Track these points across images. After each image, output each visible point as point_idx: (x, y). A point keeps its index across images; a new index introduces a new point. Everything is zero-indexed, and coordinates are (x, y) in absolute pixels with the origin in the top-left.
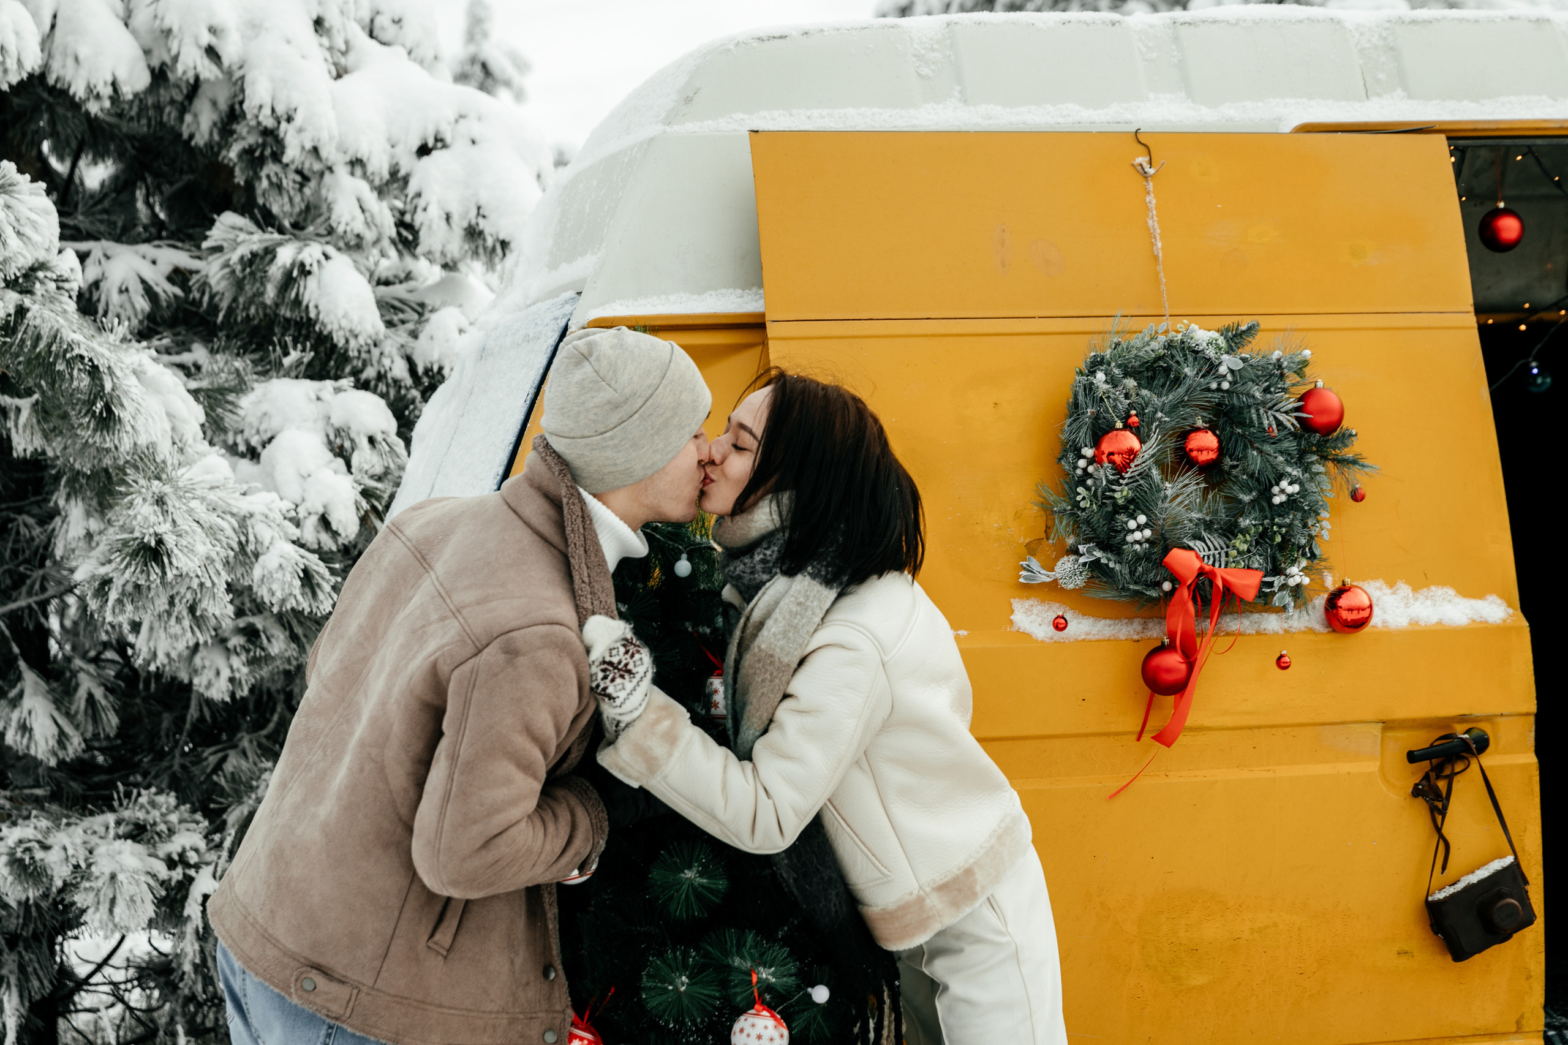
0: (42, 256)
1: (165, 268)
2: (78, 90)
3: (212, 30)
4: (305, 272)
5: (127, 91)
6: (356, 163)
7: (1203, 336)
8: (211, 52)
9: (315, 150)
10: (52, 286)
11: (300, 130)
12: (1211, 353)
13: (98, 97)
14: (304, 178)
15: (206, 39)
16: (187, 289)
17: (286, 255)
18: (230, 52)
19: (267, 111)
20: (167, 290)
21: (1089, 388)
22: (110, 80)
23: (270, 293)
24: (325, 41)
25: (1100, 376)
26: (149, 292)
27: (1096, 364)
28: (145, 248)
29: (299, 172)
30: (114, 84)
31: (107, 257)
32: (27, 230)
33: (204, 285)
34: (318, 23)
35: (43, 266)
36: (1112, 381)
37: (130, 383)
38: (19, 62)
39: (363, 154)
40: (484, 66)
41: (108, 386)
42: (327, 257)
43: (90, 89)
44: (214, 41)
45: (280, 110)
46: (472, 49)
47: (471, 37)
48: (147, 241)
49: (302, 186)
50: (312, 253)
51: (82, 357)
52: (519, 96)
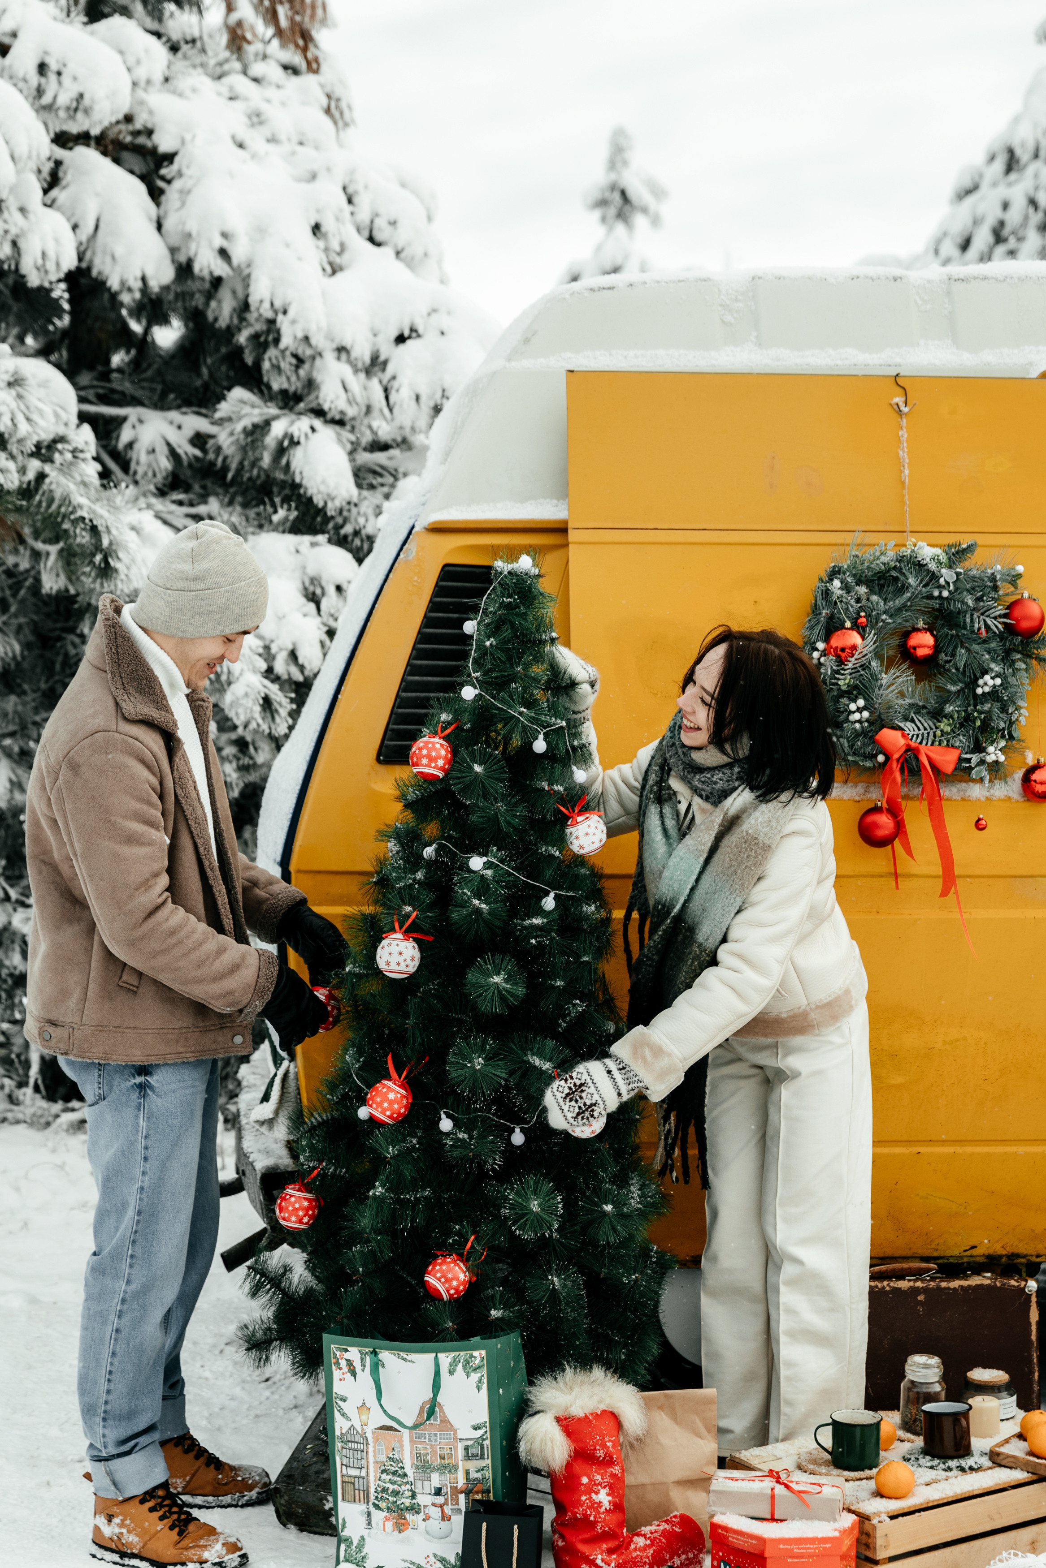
0: (61, 430)
1: (188, 432)
2: (114, 283)
3: (225, 235)
4: (294, 443)
5: (154, 286)
6: (341, 350)
7: (927, 552)
8: (223, 253)
9: (306, 339)
10: (69, 456)
11: (294, 322)
12: (933, 566)
13: (130, 290)
14: (300, 361)
15: (219, 242)
16: (204, 451)
17: (278, 429)
18: (238, 254)
19: (266, 305)
20: (188, 450)
21: (827, 593)
22: (139, 275)
23: (266, 460)
24: (321, 244)
25: (837, 583)
26: (173, 454)
27: (835, 573)
28: (174, 415)
29: (295, 356)
30: (144, 279)
31: (141, 421)
32: (35, 417)
33: (218, 449)
34: (316, 229)
35: (62, 439)
36: (847, 588)
37: (130, 539)
38: (58, 265)
39: (347, 343)
40: (623, 193)
41: (105, 542)
42: (313, 429)
43: (123, 283)
44: (225, 244)
45: (278, 304)
46: (613, 177)
47: (612, 165)
48: (178, 407)
49: (297, 367)
50: (301, 425)
51: (83, 519)
52: (656, 221)
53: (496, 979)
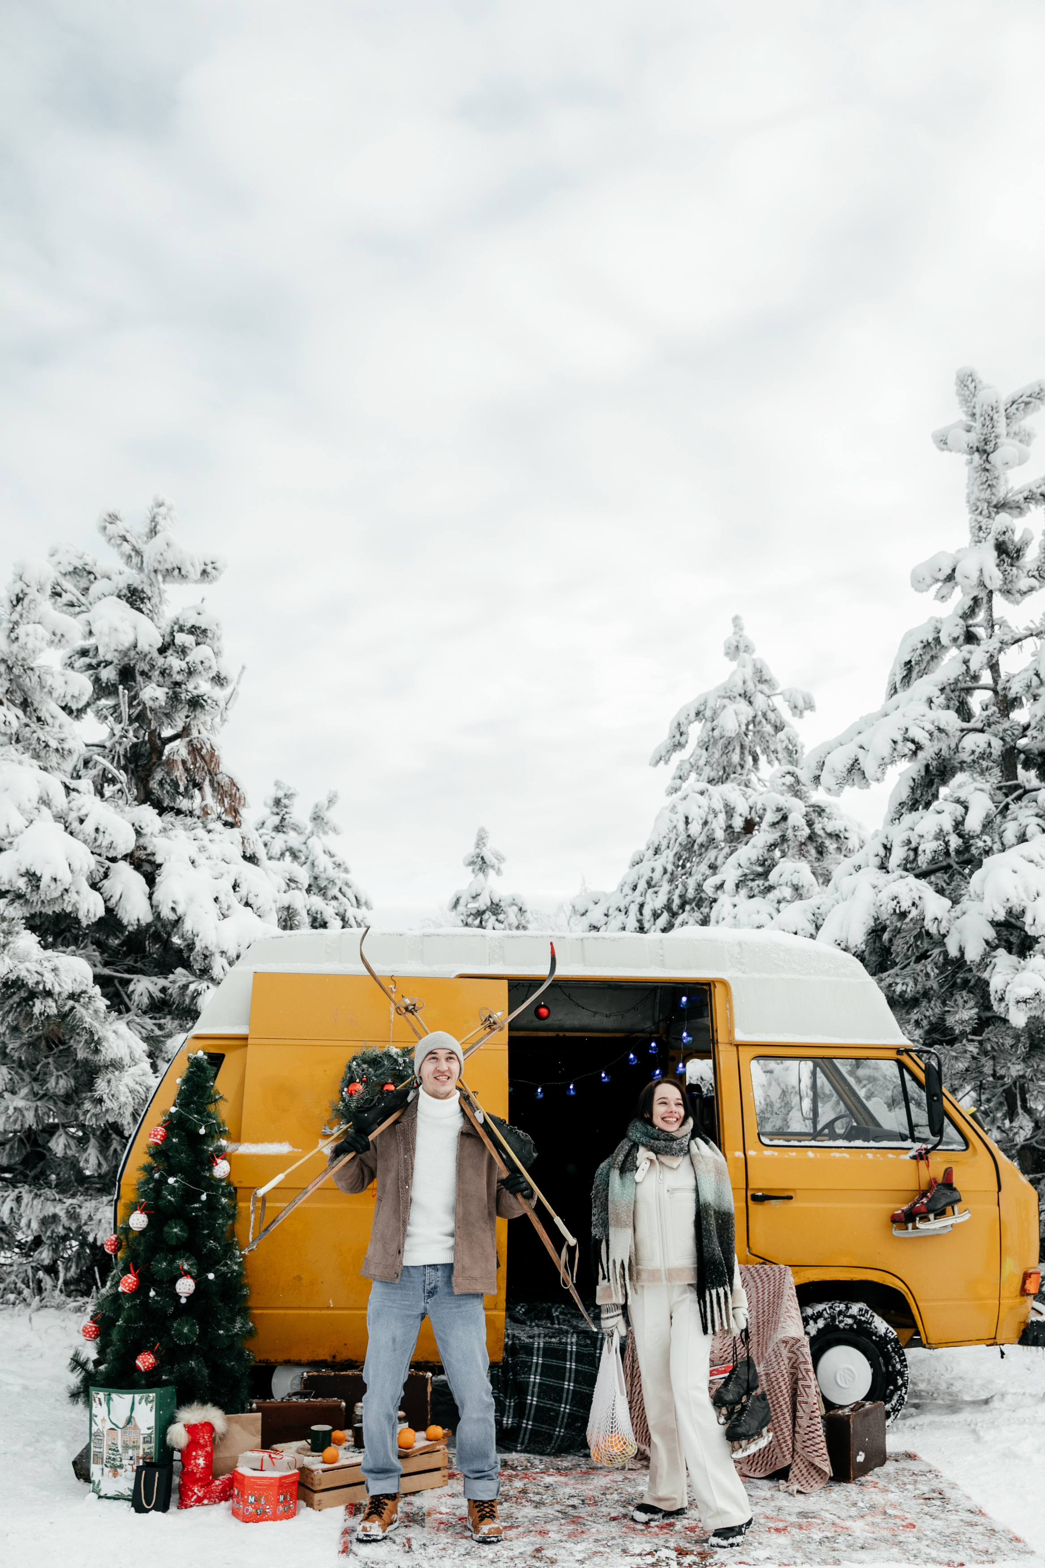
0: (84, 988)
1: (159, 986)
2: (125, 922)
3: (174, 902)
4: (199, 994)
5: (143, 923)
6: (223, 952)
7: (394, 1050)
8: (173, 909)
9: (207, 948)
10: (87, 999)
11: (201, 940)
12: (395, 1057)
13: (132, 925)
14: (206, 957)
15: (171, 905)
16: (165, 995)
17: (192, 987)
18: (180, 911)
19: (190, 933)
20: (157, 994)
21: (350, 1067)
22: (136, 918)
23: (187, 1001)
24: (218, 906)
25: (355, 1063)
26: (151, 996)
27: (354, 1059)
28: (154, 979)
29: (204, 955)
30: (138, 920)
31: (138, 981)
32: (63, 984)
33: (171, 995)
34: (216, 900)
35: (84, 992)
36: (358, 1065)
37: (111, 1036)
38: (95, 915)
39: (225, 949)
40: (482, 858)
41: (96, 1038)
42: (208, 988)
43: (129, 922)
44: (174, 906)
45: (195, 932)
47: (478, 846)
48: (156, 975)
49: (205, 959)
50: (204, 985)
51: (85, 1028)
52: (499, 872)
53: (175, 1230)
